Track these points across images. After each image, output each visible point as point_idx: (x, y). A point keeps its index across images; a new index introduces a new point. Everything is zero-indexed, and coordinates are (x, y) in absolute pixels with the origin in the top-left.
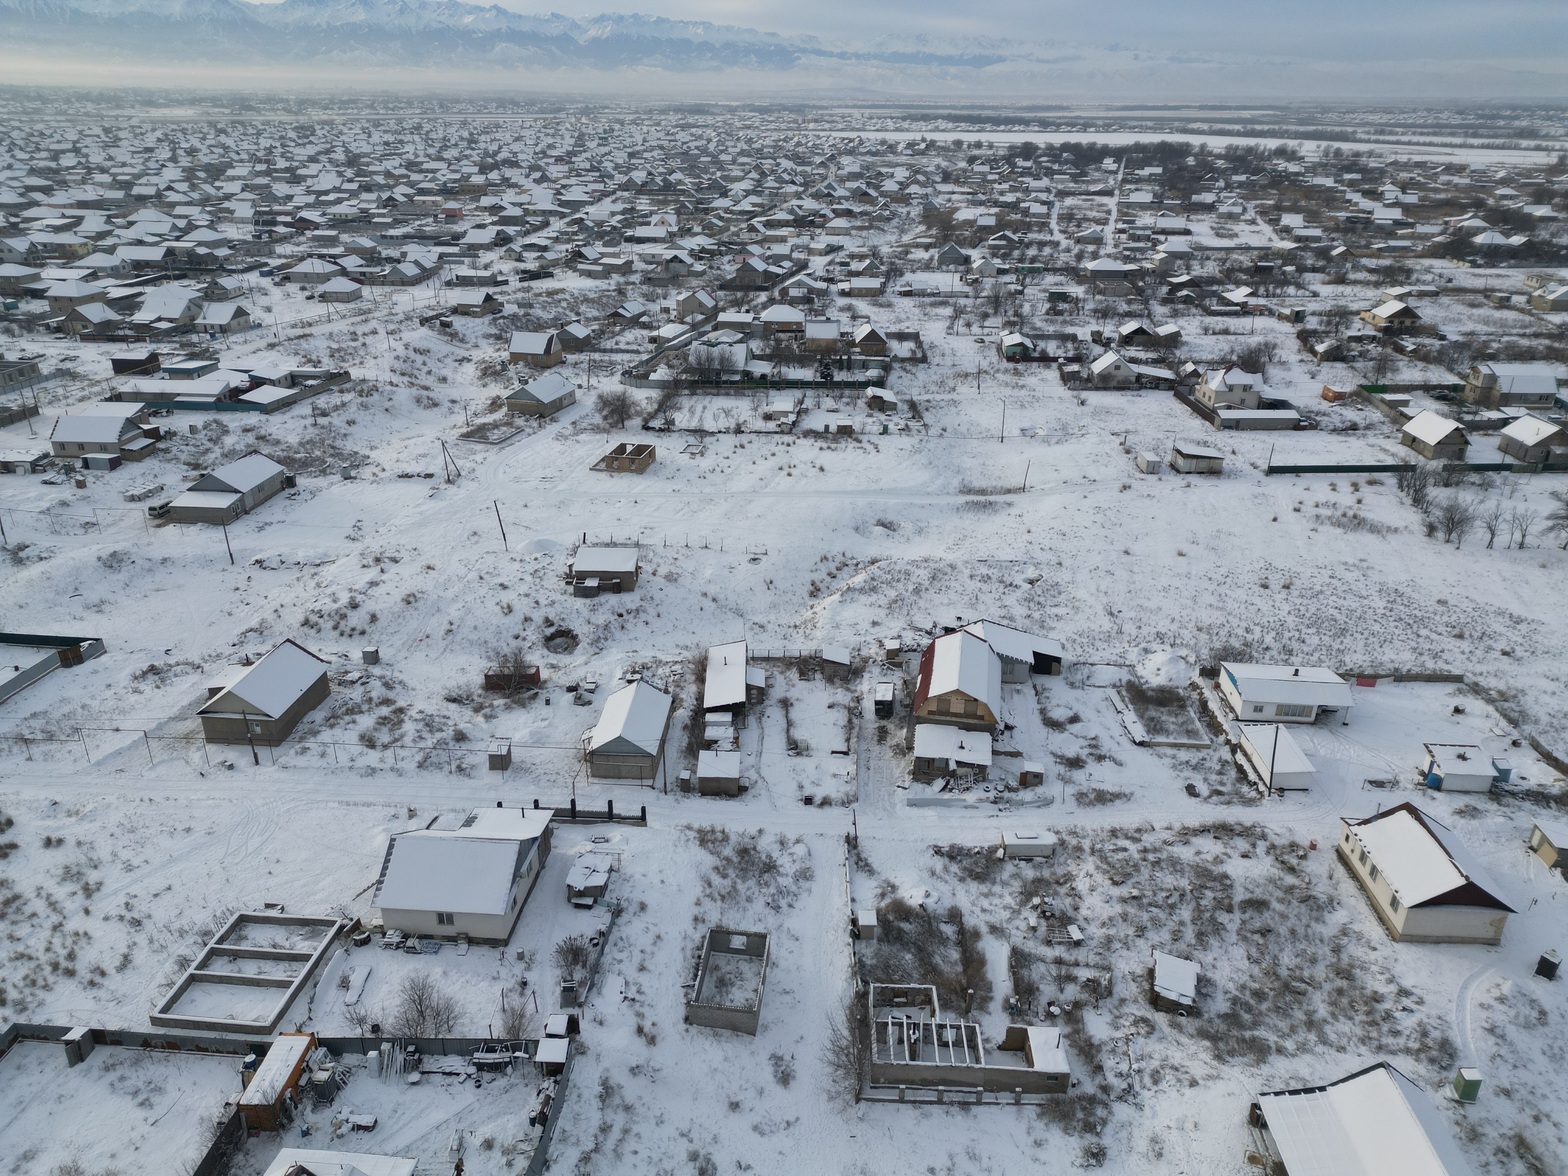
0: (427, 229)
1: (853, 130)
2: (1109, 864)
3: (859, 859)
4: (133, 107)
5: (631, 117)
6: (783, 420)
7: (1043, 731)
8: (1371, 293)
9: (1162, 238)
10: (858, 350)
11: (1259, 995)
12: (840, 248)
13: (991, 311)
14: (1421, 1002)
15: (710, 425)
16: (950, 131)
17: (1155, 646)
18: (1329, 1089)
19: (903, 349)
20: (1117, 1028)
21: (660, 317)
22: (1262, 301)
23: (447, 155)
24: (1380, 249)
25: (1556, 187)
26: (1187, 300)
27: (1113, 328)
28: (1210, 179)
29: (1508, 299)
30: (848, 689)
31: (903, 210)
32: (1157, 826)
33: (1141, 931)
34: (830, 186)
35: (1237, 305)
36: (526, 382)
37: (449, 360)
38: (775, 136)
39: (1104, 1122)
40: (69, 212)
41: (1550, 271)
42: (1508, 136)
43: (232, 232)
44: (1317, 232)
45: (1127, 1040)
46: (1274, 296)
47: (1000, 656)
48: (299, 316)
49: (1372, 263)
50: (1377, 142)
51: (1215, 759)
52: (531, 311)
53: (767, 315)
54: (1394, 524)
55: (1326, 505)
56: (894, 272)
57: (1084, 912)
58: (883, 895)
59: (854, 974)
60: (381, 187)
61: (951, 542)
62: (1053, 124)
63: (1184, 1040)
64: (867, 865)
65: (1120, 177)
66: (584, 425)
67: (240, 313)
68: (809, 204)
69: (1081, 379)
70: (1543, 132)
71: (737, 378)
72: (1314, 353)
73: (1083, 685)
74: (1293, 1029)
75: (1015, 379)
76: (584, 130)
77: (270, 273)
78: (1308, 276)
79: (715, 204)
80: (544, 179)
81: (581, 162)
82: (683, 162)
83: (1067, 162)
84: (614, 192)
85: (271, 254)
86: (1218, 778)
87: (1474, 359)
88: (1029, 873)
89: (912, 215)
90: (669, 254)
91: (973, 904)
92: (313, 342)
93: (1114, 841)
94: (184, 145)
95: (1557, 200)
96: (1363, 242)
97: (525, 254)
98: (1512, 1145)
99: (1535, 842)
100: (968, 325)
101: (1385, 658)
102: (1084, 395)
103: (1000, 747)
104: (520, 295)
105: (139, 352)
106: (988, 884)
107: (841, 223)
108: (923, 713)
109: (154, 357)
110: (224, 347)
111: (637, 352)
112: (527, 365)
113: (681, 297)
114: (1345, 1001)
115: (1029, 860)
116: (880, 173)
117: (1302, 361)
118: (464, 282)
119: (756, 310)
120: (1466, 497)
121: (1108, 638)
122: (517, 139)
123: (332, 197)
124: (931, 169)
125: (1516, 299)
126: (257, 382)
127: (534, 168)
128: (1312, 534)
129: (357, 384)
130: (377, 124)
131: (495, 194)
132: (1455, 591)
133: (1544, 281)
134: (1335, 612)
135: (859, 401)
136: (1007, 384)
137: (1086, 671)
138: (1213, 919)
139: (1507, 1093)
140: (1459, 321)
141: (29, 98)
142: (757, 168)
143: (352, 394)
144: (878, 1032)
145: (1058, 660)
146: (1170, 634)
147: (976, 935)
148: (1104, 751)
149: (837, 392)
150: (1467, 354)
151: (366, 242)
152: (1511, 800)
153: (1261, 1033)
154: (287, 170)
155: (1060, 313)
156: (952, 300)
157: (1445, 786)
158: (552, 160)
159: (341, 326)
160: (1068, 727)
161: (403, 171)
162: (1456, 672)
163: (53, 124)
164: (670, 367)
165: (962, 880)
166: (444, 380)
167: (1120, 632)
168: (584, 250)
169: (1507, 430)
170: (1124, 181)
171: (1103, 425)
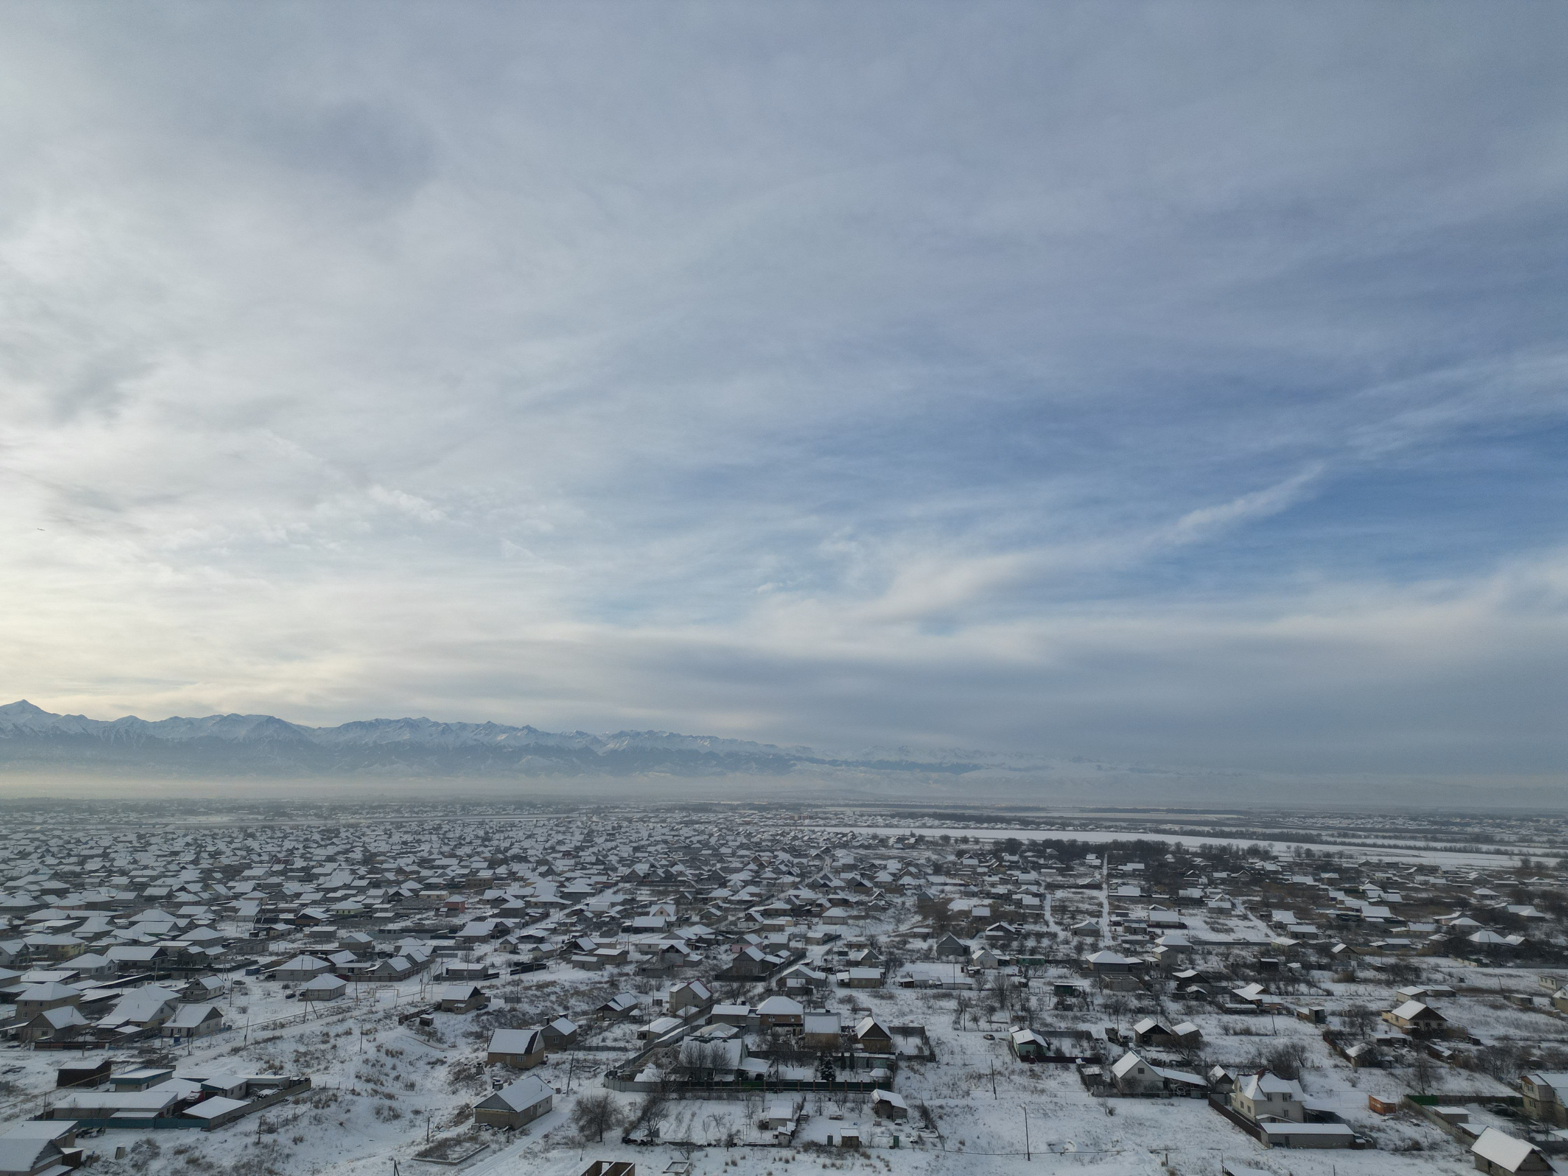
0: (426, 922)
1: (846, 825)
4: (173, 816)
5: (639, 815)
6: (781, 1129)
8: (1385, 992)
9: (1158, 931)
10: (860, 1046)
12: (838, 937)
13: (997, 1005)
15: (698, 1138)
16: (937, 827)
19: (908, 1045)
21: (652, 1010)
22: (1276, 999)
23: (460, 852)
24: (1380, 947)
25: (1530, 888)
26: (1197, 996)
27: (1128, 1025)
28: (1192, 875)
29: (1530, 1000)
31: (898, 900)
34: (825, 877)
35: (1251, 1002)
36: (501, 1087)
37: (421, 1064)
38: (773, 831)
40: (74, 914)
41: (1560, 971)
42: (1466, 841)
43: (231, 930)
44: (1312, 929)
46: (1287, 993)
48: (274, 1017)
49: (1377, 961)
50: (1343, 844)
52: (518, 1006)
53: (763, 1007)
56: (893, 963)
60: (389, 883)
62: (1033, 823)
65: (1105, 871)
66: (557, 1138)
67: (215, 1014)
68: (806, 894)
69: (1104, 1083)
70: (1498, 838)
71: (730, 1078)
72: (1347, 1058)
75: (1032, 1082)
76: (594, 827)
77: (257, 972)
78: (1316, 974)
79: (714, 894)
80: (550, 872)
81: (587, 856)
82: (685, 854)
83: (1051, 857)
84: (616, 884)
85: (263, 952)
87: (1520, 1067)
89: (907, 905)
90: (665, 944)
92: (280, 1044)
94: (210, 848)
95: (1537, 901)
96: (1361, 940)
97: (521, 946)
100: (975, 1020)
102: (1112, 1102)
104: (509, 989)
105: (91, 1061)
107: (837, 912)
109: (106, 1066)
110: (186, 1053)
111: (624, 1050)
112: (505, 1067)
113: (675, 989)
116: (873, 865)
117: (1336, 1066)
118: (454, 976)
119: (752, 1002)
122: (529, 837)
123: (339, 894)
124: (922, 861)
125: (1537, 1000)
126: (208, 1093)
127: (540, 863)
129: (316, 1093)
130: (399, 826)
131: (500, 887)
133: (1558, 981)
135: (865, 1107)
136: (1025, 1088)
140: (1487, 1024)
141: (79, 810)
142: (756, 859)
143: (308, 1105)
149: (840, 1096)
150: (1510, 1062)
151: (362, 937)
154: (303, 869)
155: (1069, 1008)
156: (955, 993)
158: (560, 855)
159: (315, 1027)
161: (415, 868)
163: (92, 832)
164: (659, 1066)
166: (411, 1086)
168: (580, 941)
170: (1110, 875)
171: (1138, 1140)
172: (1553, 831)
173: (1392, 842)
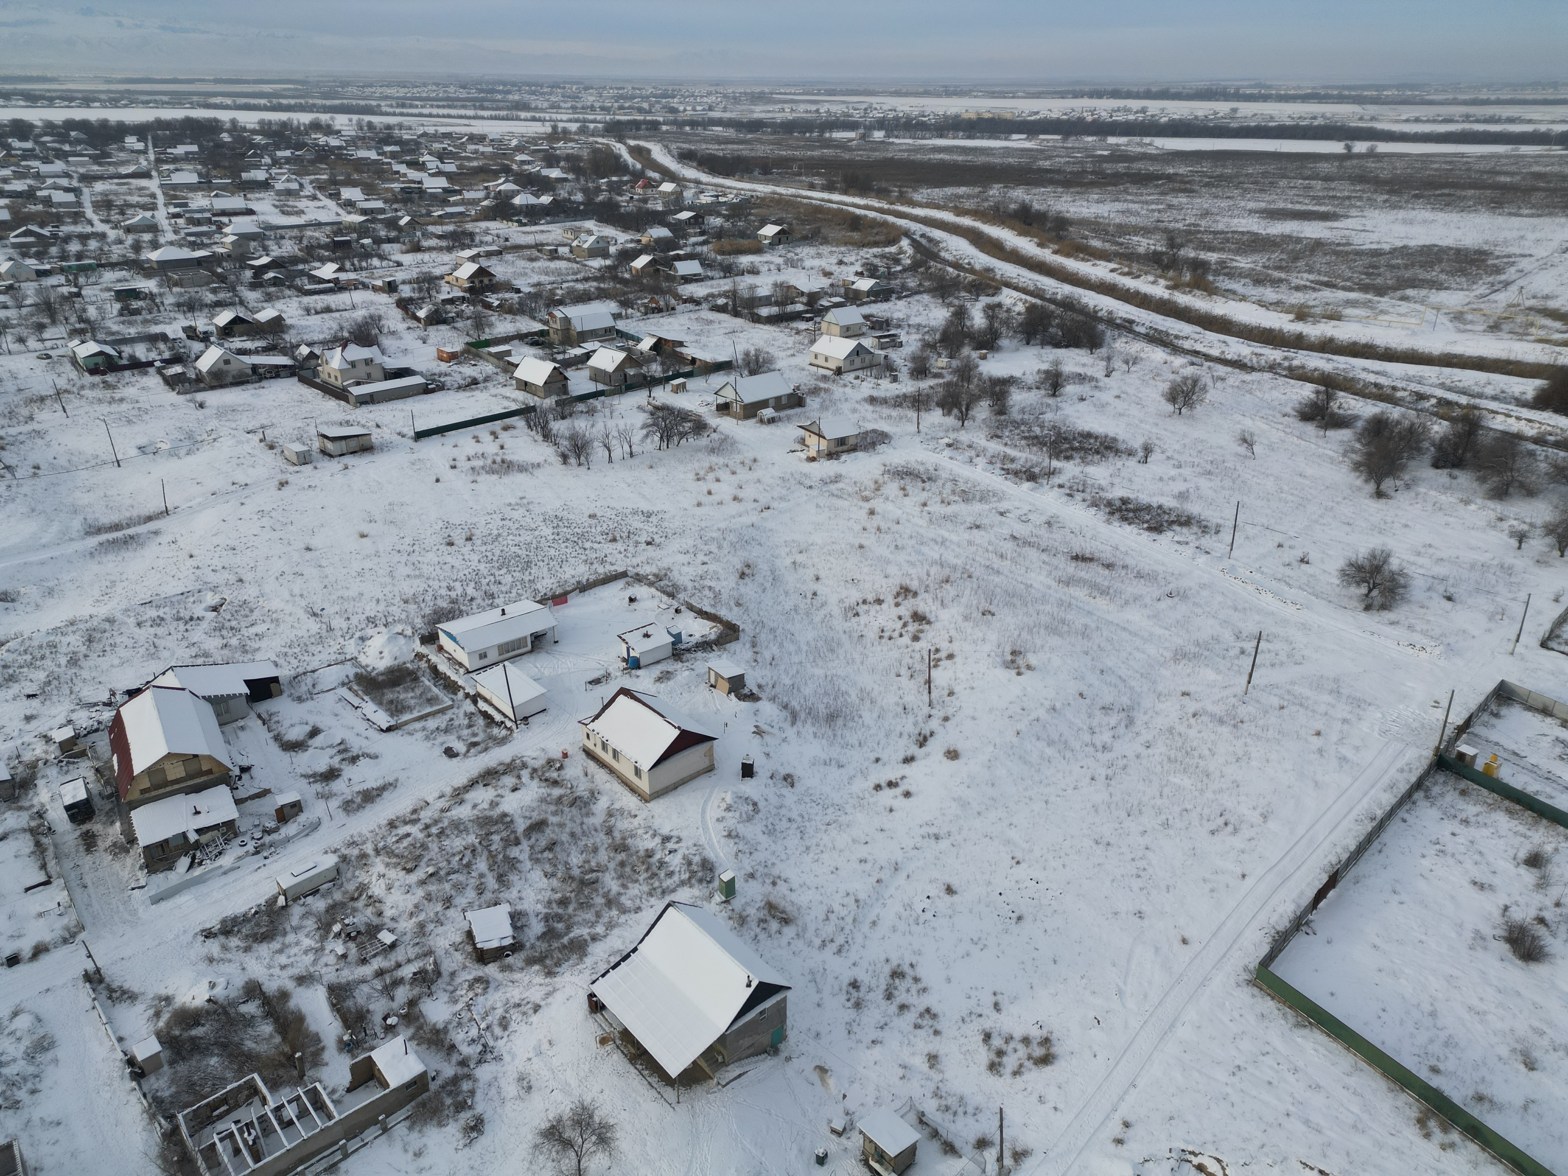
2: (397, 856)
3: (111, 990)
7: (286, 757)
8: (446, 257)
9: (225, 220)
11: (563, 902)
13: (46, 321)
14: (679, 840)
17: (369, 631)
18: (640, 947)
20: (456, 1002)
22: (352, 276)
24: (440, 216)
25: (558, 152)
26: (275, 282)
27: (206, 321)
28: (255, 155)
29: (556, 251)
30: (20, 808)
32: (430, 799)
33: (448, 902)
35: (329, 281)
39: (472, 1093)
41: (577, 224)
42: (508, 109)
44: (379, 204)
45: (469, 1006)
46: (361, 269)
47: (208, 699)
49: (438, 230)
50: (402, 114)
51: (461, 715)
54: (536, 461)
55: (476, 456)
57: (388, 913)
58: (158, 1014)
59: (153, 1117)
61: (97, 593)
62: (43, 98)
63: (517, 976)
64: (124, 992)
65: (152, 156)
69: (189, 380)
70: (533, 105)
72: (418, 319)
73: (311, 695)
74: (598, 915)
75: (108, 394)
78: (386, 247)
86: (470, 731)
87: (548, 306)
88: (319, 904)
91: (270, 967)
93: (395, 832)
95: (562, 164)
96: (424, 211)
98: (766, 912)
99: (713, 681)
100: (21, 340)
101: (567, 576)
102: (200, 396)
103: (242, 794)
106: (280, 939)
108: (134, 795)
114: (628, 869)
115: (315, 892)
117: (409, 328)
120: (581, 424)
121: (321, 640)
125: (562, 251)
128: (473, 486)
132: (598, 504)
133: (577, 232)
134: (516, 549)
136: (100, 401)
137: (309, 680)
138: (506, 858)
139: (752, 876)
140: (526, 274)
144: (206, 1159)
145: (275, 680)
146: (380, 615)
147: (284, 995)
148: (355, 752)
150: (541, 303)
152: (688, 655)
153: (576, 932)
155: (137, 312)
157: (642, 663)
160: (310, 742)
162: (621, 569)
165: (247, 949)
167: (330, 629)
169: (591, 363)
170: (158, 161)
171: (234, 425)
172: (575, 97)
173: (446, 111)
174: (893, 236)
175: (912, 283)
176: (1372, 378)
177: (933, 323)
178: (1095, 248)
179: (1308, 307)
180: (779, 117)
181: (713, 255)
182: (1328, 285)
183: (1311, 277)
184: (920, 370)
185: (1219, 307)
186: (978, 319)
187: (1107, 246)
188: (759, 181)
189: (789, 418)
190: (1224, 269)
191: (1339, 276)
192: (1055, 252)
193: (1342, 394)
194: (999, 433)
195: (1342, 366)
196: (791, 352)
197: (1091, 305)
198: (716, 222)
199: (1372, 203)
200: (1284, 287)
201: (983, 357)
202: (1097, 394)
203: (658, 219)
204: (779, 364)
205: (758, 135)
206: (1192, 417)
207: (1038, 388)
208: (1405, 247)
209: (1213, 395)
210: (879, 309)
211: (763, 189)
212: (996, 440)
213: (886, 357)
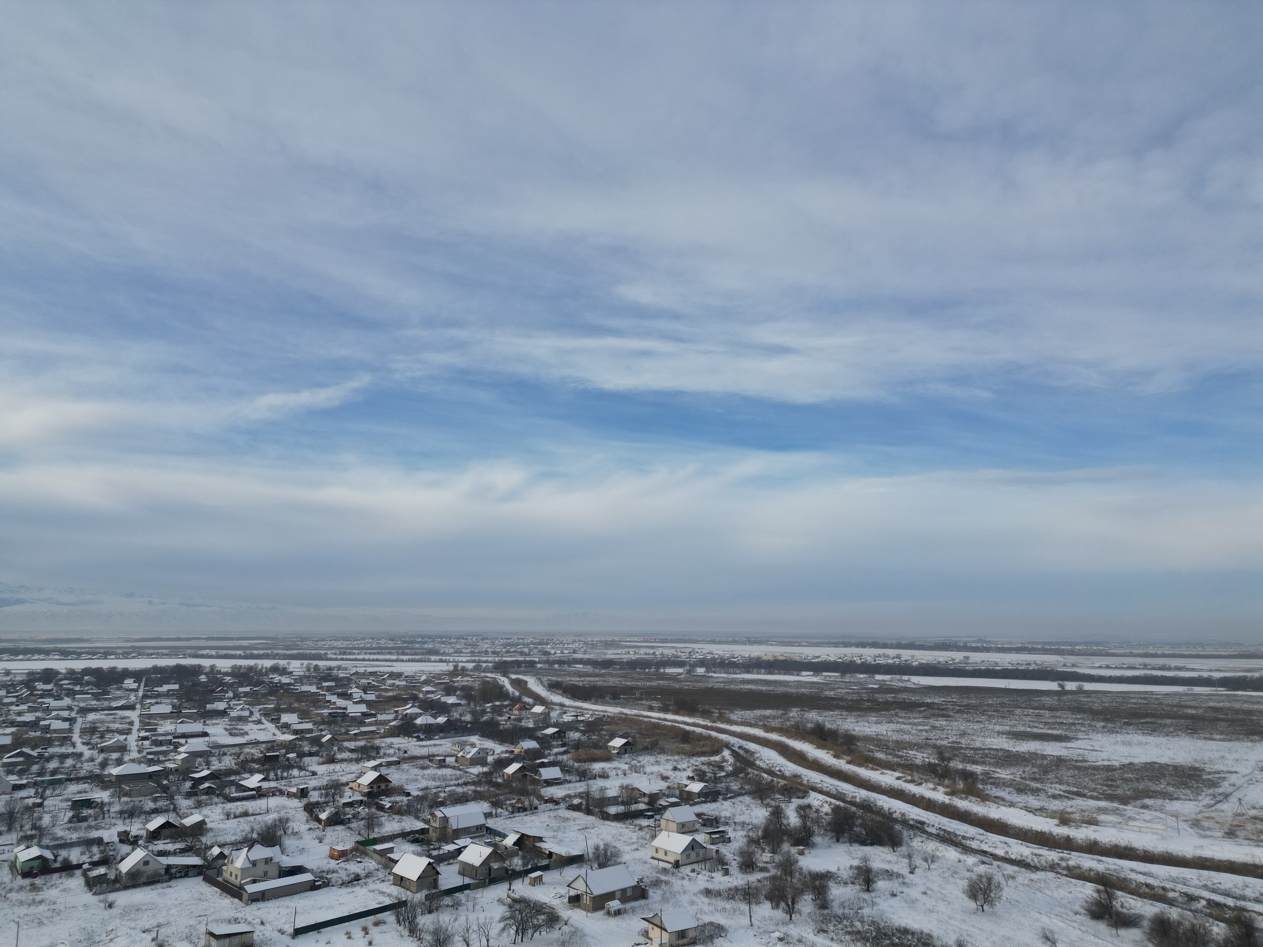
8: (354, 767)
9: (182, 741)
22: (273, 784)
24: (355, 734)
25: (456, 684)
26: (209, 792)
27: (140, 826)
28: (220, 691)
29: (444, 760)
35: (253, 789)
41: (464, 738)
42: (423, 654)
44: (309, 726)
46: (282, 778)
49: (351, 745)
50: (342, 659)
62: (74, 653)
65: (141, 693)
69: (107, 882)
70: (442, 651)
72: (319, 821)
75: (31, 896)
78: (307, 760)
83: (88, 683)
87: (431, 807)
95: (458, 693)
96: (343, 730)
102: (111, 897)
117: (310, 829)
120: (445, 918)
125: (448, 760)
133: (462, 745)
136: (21, 903)
140: (417, 780)
150: (426, 804)
155: (85, 819)
169: (462, 858)
170: (145, 697)
171: (133, 924)
172: (474, 645)
173: (375, 657)
174: (717, 747)
175: (735, 786)
176: (1141, 879)
177: (755, 821)
178: (880, 759)
179: (1068, 813)
180: (626, 658)
181: (571, 763)
182: (1078, 794)
183: (1063, 787)
184: (748, 865)
185: (994, 812)
186: (793, 819)
187: (890, 758)
188: (610, 704)
189: (633, 910)
190: (988, 778)
191: (1085, 787)
192: (849, 762)
193: (1119, 893)
194: (825, 927)
195: (1113, 867)
196: (635, 846)
197: (886, 807)
198: (575, 736)
199: (1094, 729)
200: (1042, 796)
201: (802, 853)
202: (906, 890)
203: (528, 733)
204: (625, 858)
205: (610, 671)
206: (994, 914)
207: (853, 883)
208: (1131, 764)
209: (1008, 892)
210: (709, 809)
211: (612, 710)
212: (822, 935)
213: (717, 851)
